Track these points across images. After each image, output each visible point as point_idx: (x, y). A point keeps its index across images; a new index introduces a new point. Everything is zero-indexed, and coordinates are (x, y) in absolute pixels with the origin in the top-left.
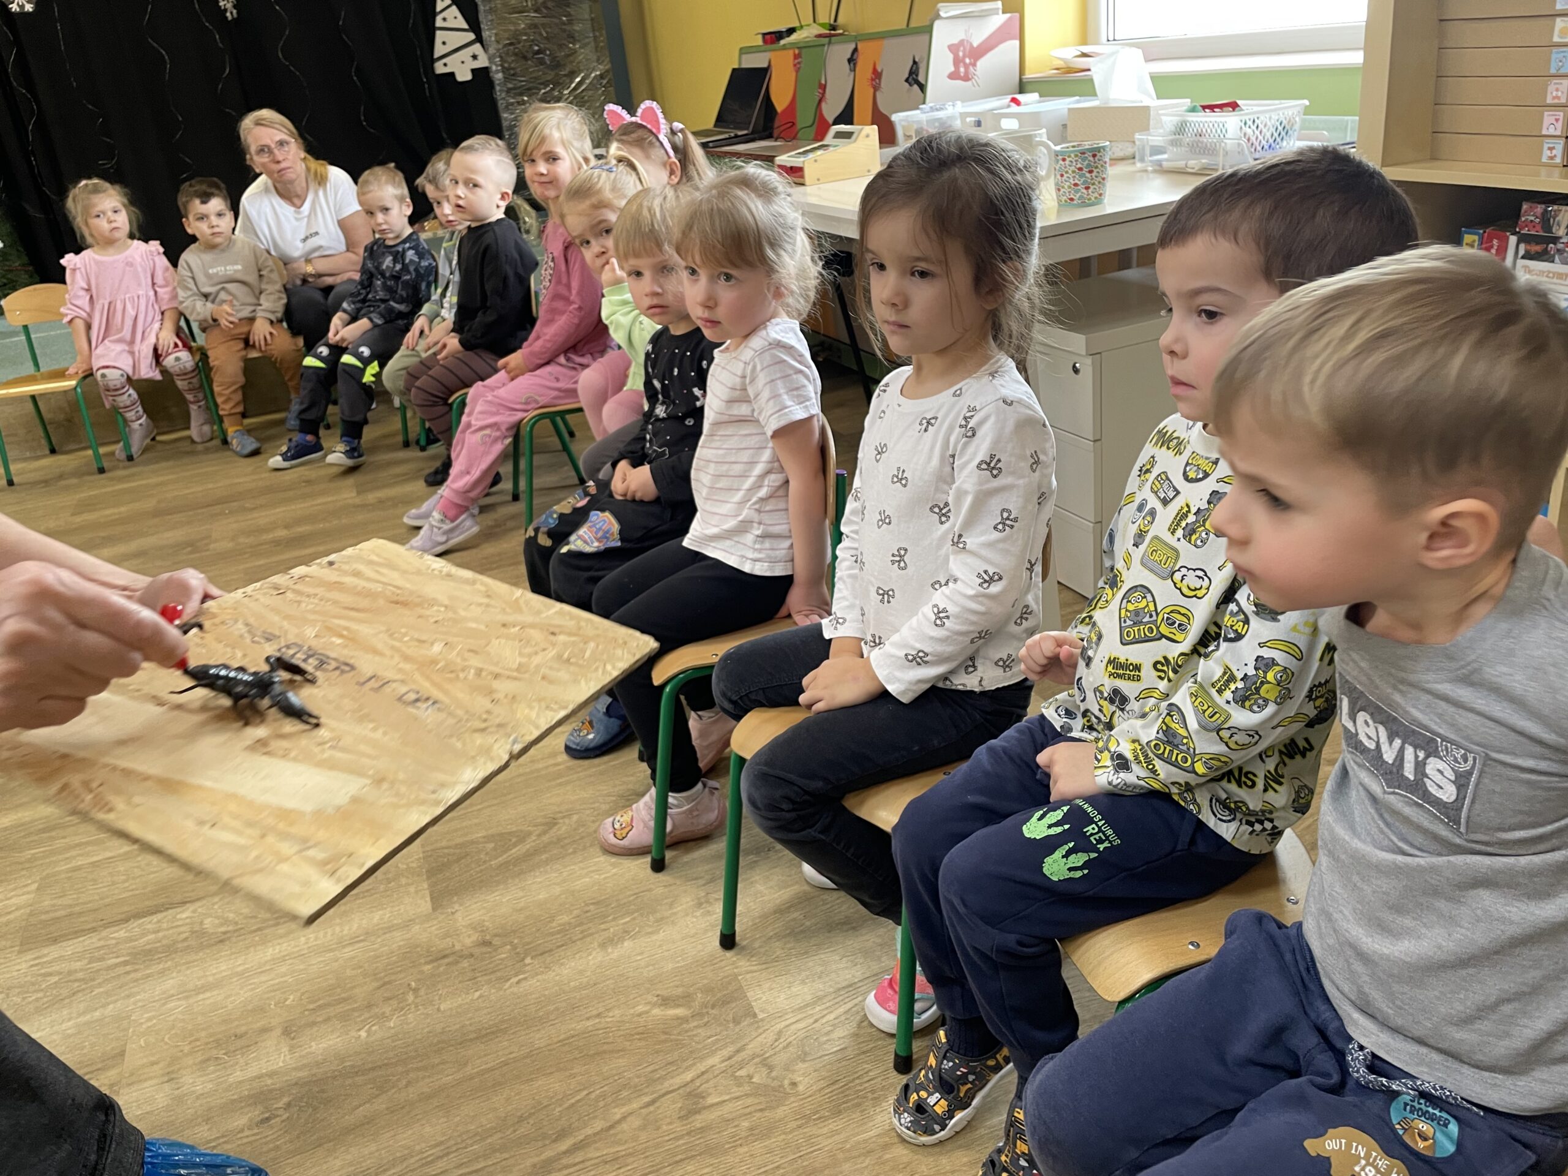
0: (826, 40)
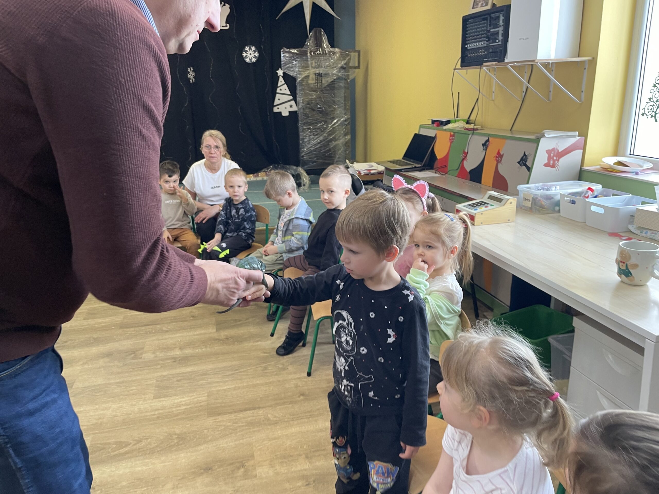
0: (470, 132)
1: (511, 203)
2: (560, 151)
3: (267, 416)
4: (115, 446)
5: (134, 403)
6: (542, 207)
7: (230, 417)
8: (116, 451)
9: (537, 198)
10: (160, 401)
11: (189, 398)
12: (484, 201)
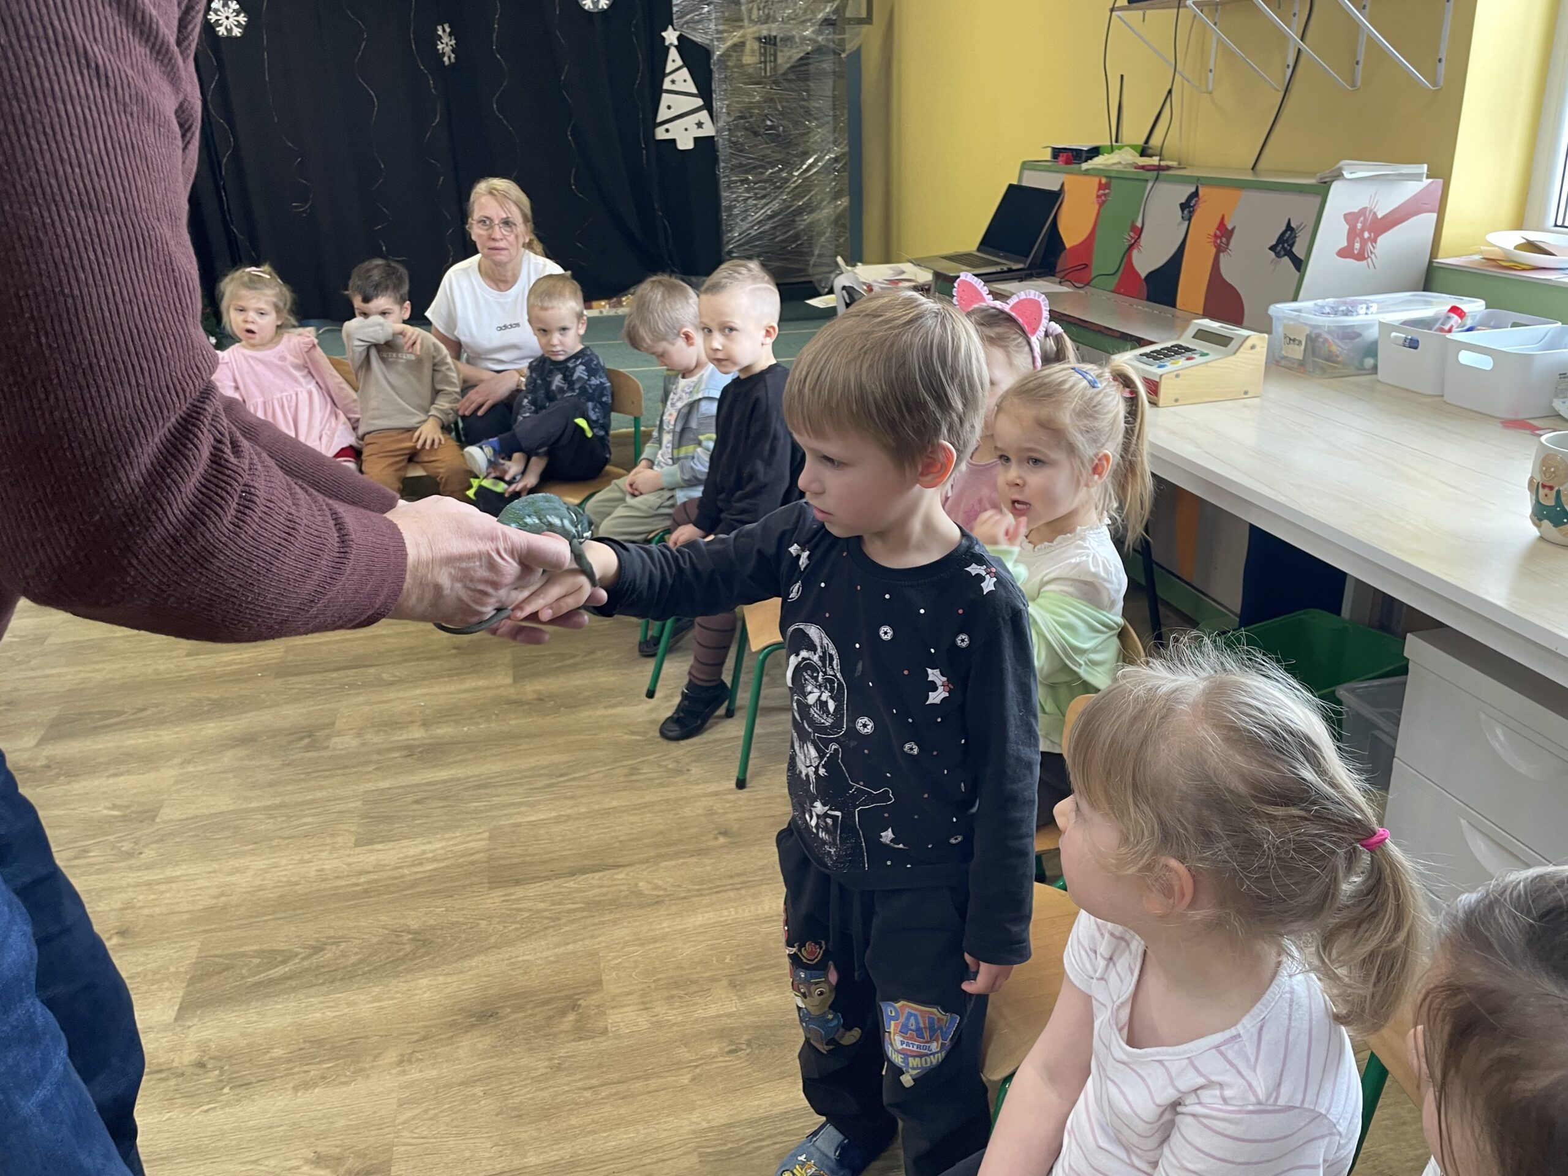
0: (1150, 176)
1: (1253, 347)
2: (1380, 216)
3: (636, 885)
4: (257, 961)
5: (307, 857)
6: (1330, 358)
7: (544, 888)
8: (259, 973)
9: (1318, 335)
10: (371, 851)
11: (444, 844)
12: (1184, 344)
